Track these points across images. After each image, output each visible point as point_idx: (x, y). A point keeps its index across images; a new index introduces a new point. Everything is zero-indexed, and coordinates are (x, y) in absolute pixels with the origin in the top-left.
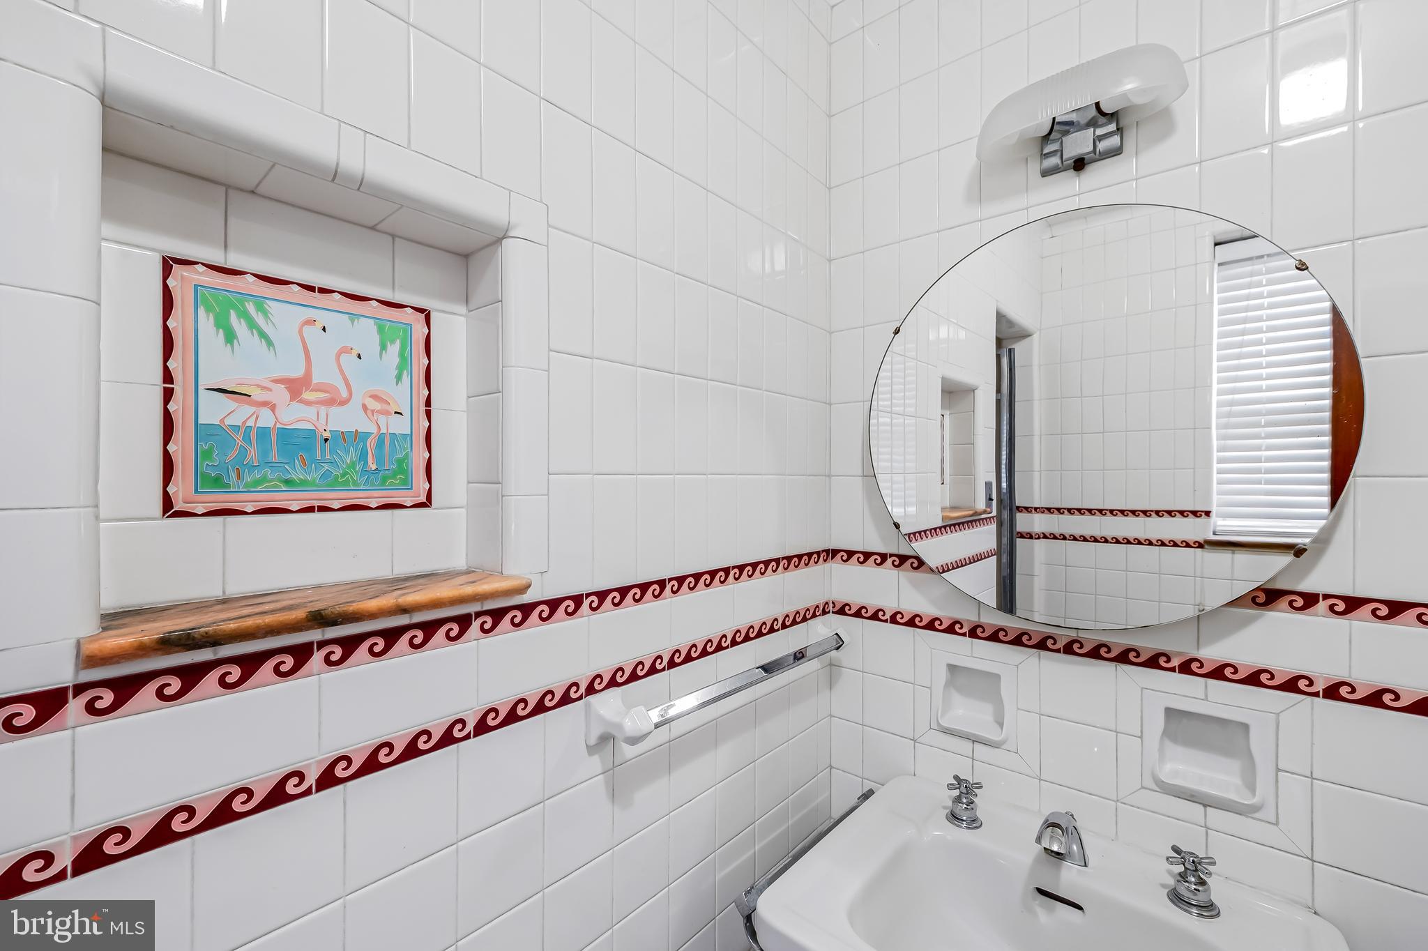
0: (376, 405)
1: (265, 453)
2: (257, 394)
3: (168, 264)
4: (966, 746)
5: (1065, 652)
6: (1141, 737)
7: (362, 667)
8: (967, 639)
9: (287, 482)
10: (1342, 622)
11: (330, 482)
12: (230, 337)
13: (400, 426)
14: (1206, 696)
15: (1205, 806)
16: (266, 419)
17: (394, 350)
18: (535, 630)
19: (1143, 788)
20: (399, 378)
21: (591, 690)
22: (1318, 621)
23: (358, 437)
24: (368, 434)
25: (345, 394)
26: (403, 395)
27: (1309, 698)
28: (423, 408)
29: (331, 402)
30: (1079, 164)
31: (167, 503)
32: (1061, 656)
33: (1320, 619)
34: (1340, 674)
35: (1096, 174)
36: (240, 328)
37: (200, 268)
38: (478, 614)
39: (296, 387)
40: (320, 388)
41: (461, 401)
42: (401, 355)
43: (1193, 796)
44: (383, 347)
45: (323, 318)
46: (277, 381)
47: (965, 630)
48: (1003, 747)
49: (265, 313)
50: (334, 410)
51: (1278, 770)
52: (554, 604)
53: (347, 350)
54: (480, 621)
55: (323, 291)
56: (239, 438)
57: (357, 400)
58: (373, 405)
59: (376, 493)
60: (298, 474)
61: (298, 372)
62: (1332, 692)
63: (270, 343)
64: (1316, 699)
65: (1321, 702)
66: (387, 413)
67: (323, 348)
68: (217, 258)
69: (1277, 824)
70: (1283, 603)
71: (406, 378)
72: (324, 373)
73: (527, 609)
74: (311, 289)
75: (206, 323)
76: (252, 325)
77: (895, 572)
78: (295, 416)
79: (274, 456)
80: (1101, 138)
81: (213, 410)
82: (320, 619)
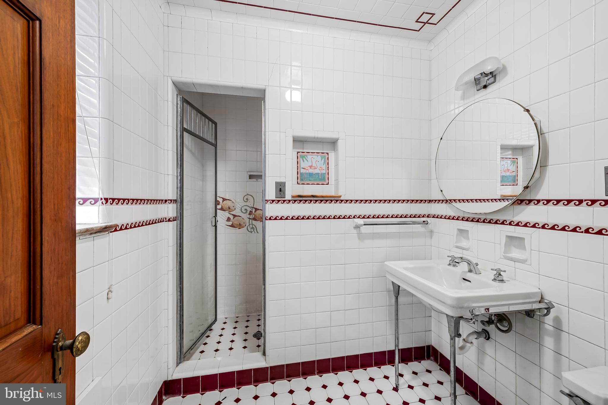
0: (321, 169)
1: (307, 176)
2: (306, 168)
3: (298, 152)
4: (462, 250)
5: (483, 222)
6: (500, 244)
7: (317, 204)
8: (461, 221)
9: (310, 180)
10: (546, 207)
11: (315, 180)
12: (304, 161)
13: (324, 172)
14: (515, 231)
15: (515, 262)
16: (307, 172)
17: (323, 160)
18: (343, 204)
19: (501, 258)
20: (324, 164)
21: (354, 217)
22: (541, 207)
23: (318, 174)
24: (319, 173)
25: (316, 167)
26: (324, 167)
27: (539, 229)
28: (327, 169)
29: (315, 169)
30: (485, 87)
31: (298, 183)
32: (482, 223)
33: (541, 206)
34: (545, 221)
35: (490, 89)
36: (304, 159)
37: (301, 153)
38: (334, 200)
39: (311, 167)
40: (314, 167)
41: (333, 167)
42: (324, 160)
43: (512, 259)
44: (322, 160)
45: (314, 157)
46: (309, 166)
47: (461, 219)
48: (469, 250)
49: (307, 157)
50: (315, 170)
51: (531, 250)
52: (347, 201)
53: (317, 161)
54: (334, 201)
55: (314, 153)
56: (305, 174)
57: (318, 169)
58: (320, 169)
59: (321, 182)
60: (311, 179)
61: (311, 165)
62: (543, 227)
63: (308, 161)
64: (540, 229)
65: (541, 230)
66: (322, 170)
67: (314, 161)
68: (302, 151)
69: (531, 265)
70: (532, 203)
71: (325, 164)
72: (314, 165)
73: (342, 201)
74: (312, 153)
75: (301, 159)
76: (306, 159)
77: (445, 205)
78: (311, 171)
79: (308, 177)
80: (488, 80)
81: (302, 171)
82: (313, 196)
